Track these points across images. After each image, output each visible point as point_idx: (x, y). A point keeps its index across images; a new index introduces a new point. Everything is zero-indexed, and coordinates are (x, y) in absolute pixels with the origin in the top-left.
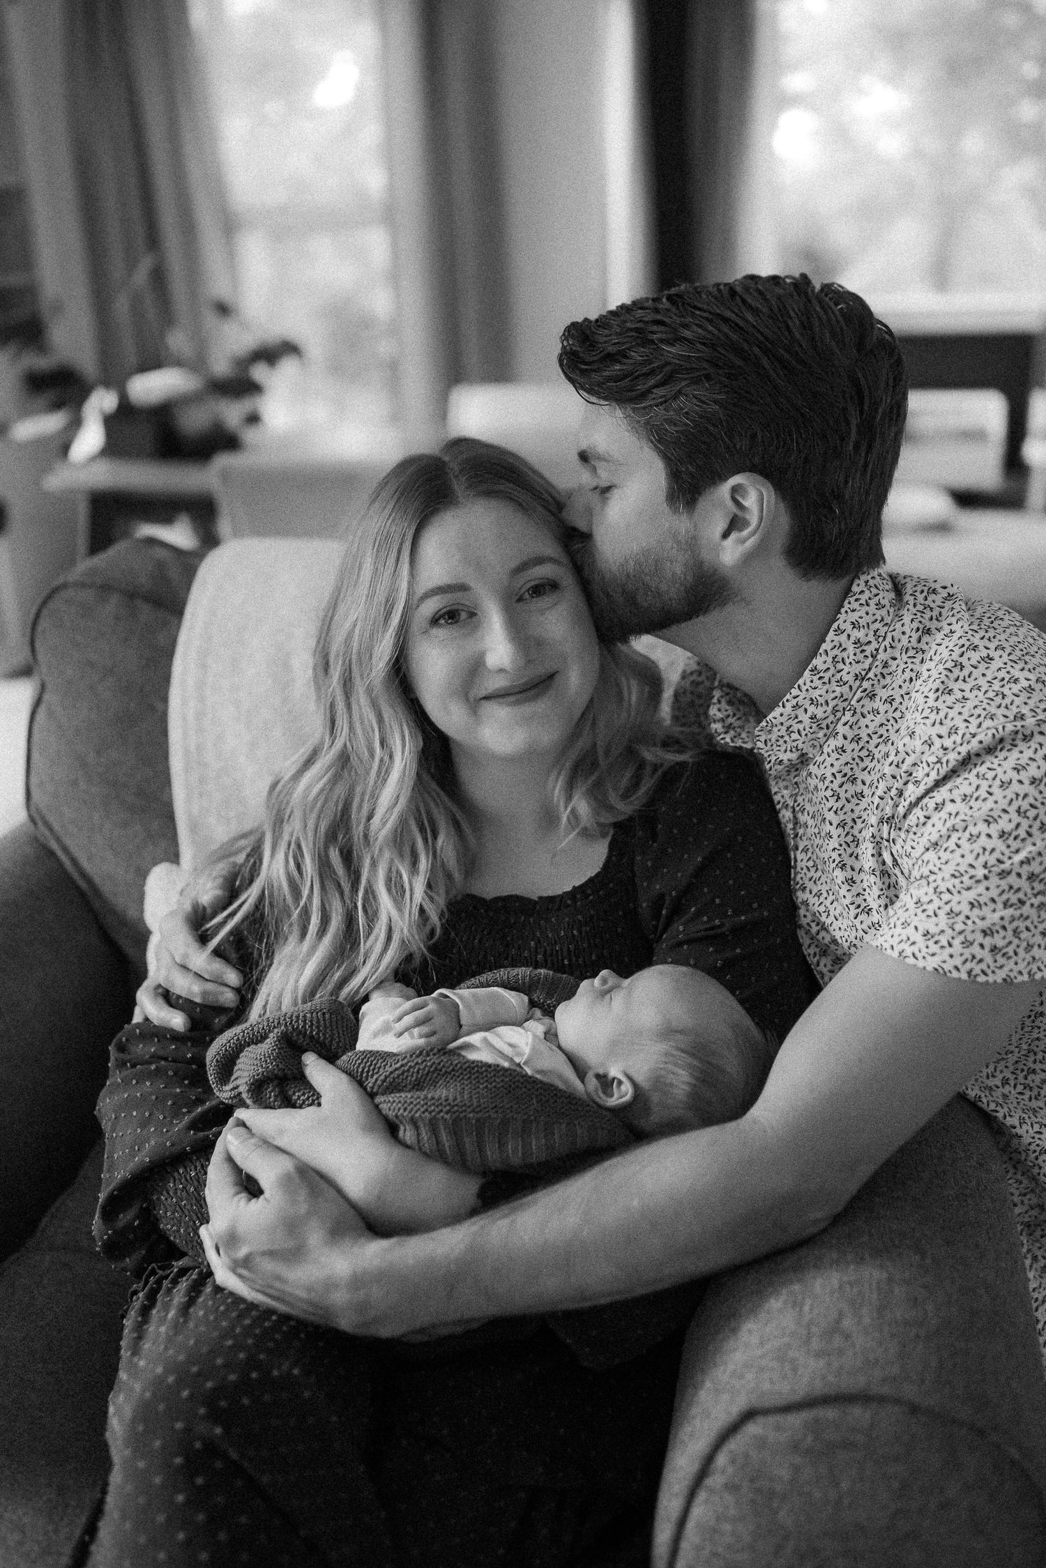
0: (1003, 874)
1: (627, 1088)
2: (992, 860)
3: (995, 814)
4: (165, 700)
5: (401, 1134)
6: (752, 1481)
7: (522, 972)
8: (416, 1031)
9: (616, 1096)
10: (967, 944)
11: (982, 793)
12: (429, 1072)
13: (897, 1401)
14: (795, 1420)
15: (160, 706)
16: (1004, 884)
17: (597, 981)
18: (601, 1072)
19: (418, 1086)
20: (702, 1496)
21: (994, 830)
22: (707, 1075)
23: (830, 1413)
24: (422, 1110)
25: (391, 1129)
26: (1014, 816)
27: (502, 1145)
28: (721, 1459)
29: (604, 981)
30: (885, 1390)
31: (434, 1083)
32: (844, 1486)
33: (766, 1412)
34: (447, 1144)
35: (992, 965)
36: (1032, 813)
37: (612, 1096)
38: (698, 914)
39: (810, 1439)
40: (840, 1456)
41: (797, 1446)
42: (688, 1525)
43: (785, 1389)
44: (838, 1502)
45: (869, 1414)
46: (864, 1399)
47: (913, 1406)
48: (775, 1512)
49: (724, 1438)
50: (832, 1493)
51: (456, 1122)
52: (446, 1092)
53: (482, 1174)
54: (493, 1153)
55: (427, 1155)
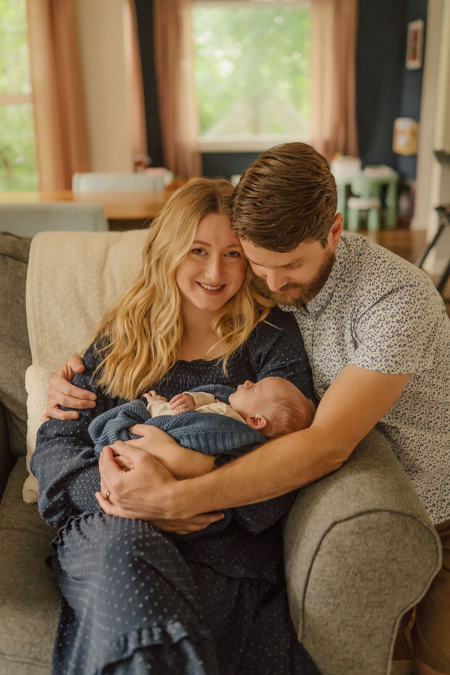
0: (399, 335)
1: (264, 421)
2: (394, 330)
3: (394, 314)
5: (182, 443)
6: (337, 548)
7: (210, 386)
8: (180, 406)
9: (259, 424)
10: (387, 360)
11: (389, 307)
12: (192, 418)
13: (386, 511)
14: (351, 522)
16: (399, 339)
17: (245, 385)
18: (252, 416)
19: (187, 424)
20: (317, 558)
21: (394, 319)
22: (294, 414)
23: (362, 518)
24: (192, 431)
25: (178, 441)
26: (401, 314)
27: (223, 442)
28: (324, 543)
29: (248, 384)
30: (381, 507)
31: (194, 422)
32: (370, 544)
33: (340, 522)
34: (202, 444)
35: (395, 368)
36: (407, 313)
37: (257, 425)
38: (275, 361)
39: (357, 528)
40: (369, 533)
41: (353, 532)
42: (312, 572)
43: (345, 514)
44: (368, 550)
45: (377, 516)
46: (375, 511)
47: (392, 512)
48: (346, 559)
49: (325, 535)
50: (366, 548)
51: (206, 435)
52: (199, 425)
53: (215, 455)
54: (220, 446)
55: (194, 450)
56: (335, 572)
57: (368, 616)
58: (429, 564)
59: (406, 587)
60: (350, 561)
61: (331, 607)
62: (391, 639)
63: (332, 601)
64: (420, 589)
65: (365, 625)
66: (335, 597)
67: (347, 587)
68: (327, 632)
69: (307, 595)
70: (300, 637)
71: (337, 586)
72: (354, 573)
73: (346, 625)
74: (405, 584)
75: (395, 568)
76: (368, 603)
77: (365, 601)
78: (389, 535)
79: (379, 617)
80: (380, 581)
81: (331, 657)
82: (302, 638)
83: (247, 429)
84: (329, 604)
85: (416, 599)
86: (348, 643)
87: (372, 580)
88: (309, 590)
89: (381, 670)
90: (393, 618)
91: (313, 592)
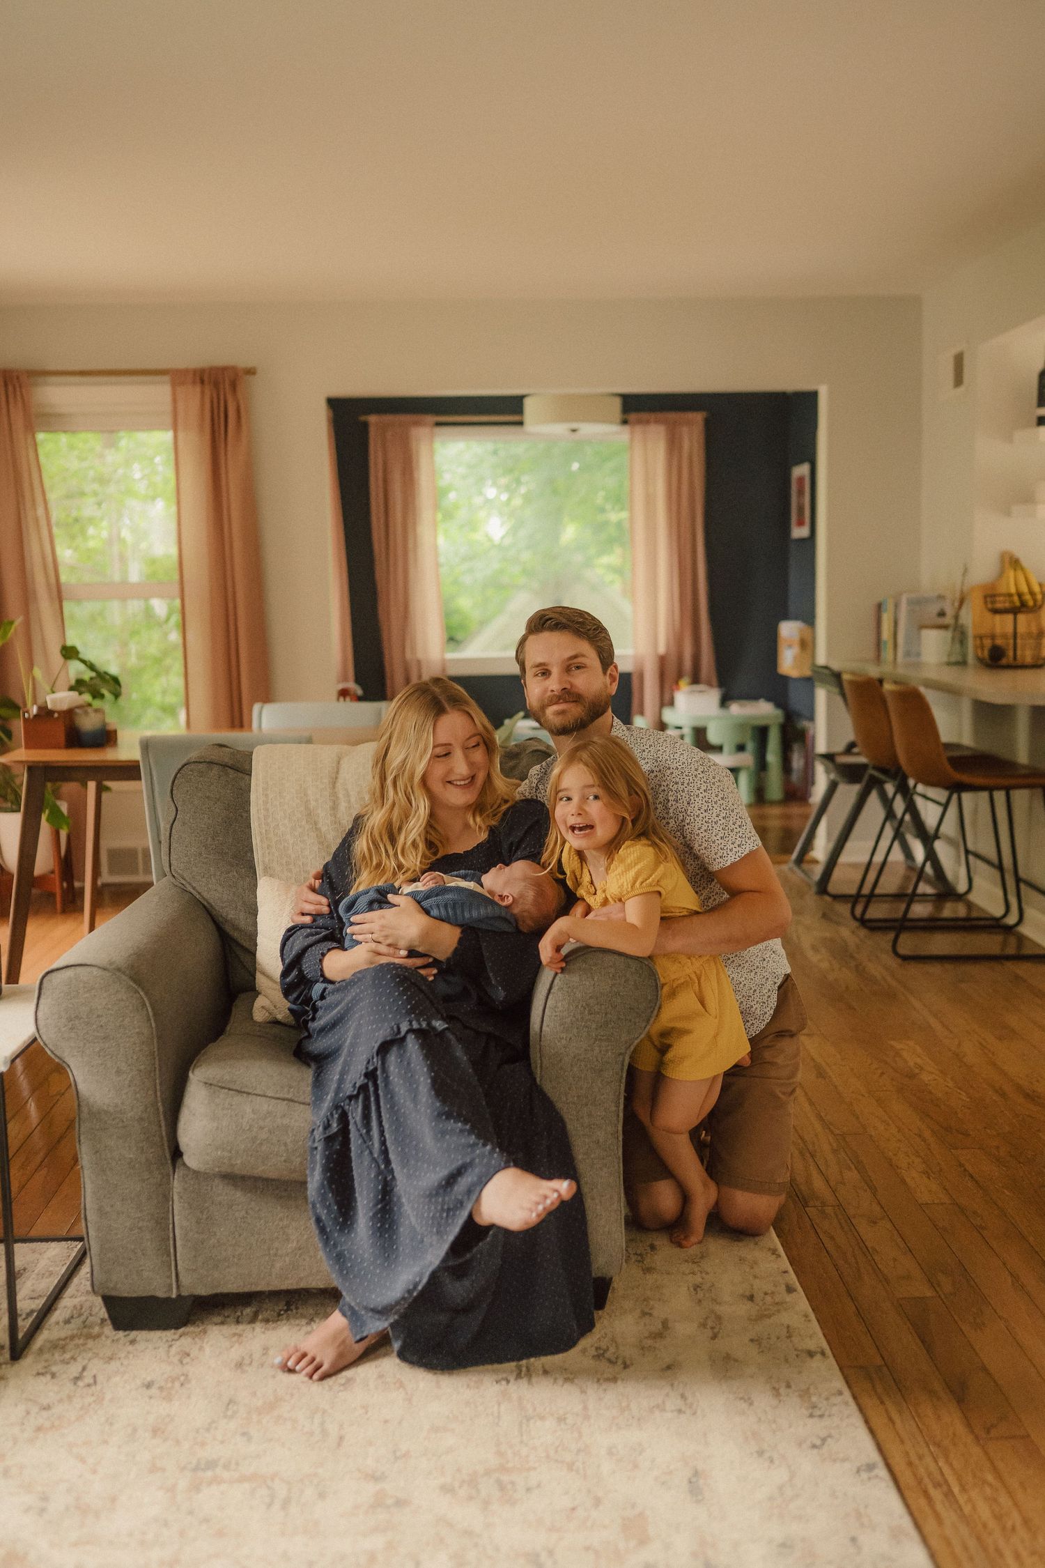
1: (510, 898)
4: (248, 812)
5: (432, 913)
7: (462, 872)
8: (431, 882)
12: (442, 890)
15: (245, 815)
17: (498, 867)
18: (500, 894)
19: (437, 897)
20: (550, 997)
24: (442, 901)
25: (427, 912)
27: (470, 911)
28: (556, 981)
29: (500, 866)
31: (443, 894)
32: (596, 979)
37: (505, 901)
39: (584, 964)
40: (594, 969)
41: (581, 968)
42: (547, 1011)
44: (594, 985)
48: (575, 994)
50: (592, 983)
51: (454, 904)
52: (449, 896)
53: (460, 926)
54: (467, 915)
55: (442, 920)
56: (567, 1006)
57: (597, 1050)
58: (649, 998)
59: (630, 1021)
60: (579, 995)
62: (622, 1077)
63: (564, 1035)
65: (595, 1059)
66: (567, 1031)
67: (577, 1020)
68: (561, 1068)
69: (543, 1033)
70: (538, 1080)
71: (568, 1020)
72: (582, 1006)
73: (579, 1060)
74: (629, 1017)
75: (619, 1001)
76: (597, 1036)
77: (594, 1035)
78: (612, 970)
79: (607, 1051)
80: (606, 1014)
81: (566, 1094)
82: (541, 1080)
83: (492, 902)
85: (641, 1034)
86: (581, 1078)
87: (598, 1013)
88: (544, 1028)
89: (614, 1109)
90: (621, 1054)
91: (548, 1029)
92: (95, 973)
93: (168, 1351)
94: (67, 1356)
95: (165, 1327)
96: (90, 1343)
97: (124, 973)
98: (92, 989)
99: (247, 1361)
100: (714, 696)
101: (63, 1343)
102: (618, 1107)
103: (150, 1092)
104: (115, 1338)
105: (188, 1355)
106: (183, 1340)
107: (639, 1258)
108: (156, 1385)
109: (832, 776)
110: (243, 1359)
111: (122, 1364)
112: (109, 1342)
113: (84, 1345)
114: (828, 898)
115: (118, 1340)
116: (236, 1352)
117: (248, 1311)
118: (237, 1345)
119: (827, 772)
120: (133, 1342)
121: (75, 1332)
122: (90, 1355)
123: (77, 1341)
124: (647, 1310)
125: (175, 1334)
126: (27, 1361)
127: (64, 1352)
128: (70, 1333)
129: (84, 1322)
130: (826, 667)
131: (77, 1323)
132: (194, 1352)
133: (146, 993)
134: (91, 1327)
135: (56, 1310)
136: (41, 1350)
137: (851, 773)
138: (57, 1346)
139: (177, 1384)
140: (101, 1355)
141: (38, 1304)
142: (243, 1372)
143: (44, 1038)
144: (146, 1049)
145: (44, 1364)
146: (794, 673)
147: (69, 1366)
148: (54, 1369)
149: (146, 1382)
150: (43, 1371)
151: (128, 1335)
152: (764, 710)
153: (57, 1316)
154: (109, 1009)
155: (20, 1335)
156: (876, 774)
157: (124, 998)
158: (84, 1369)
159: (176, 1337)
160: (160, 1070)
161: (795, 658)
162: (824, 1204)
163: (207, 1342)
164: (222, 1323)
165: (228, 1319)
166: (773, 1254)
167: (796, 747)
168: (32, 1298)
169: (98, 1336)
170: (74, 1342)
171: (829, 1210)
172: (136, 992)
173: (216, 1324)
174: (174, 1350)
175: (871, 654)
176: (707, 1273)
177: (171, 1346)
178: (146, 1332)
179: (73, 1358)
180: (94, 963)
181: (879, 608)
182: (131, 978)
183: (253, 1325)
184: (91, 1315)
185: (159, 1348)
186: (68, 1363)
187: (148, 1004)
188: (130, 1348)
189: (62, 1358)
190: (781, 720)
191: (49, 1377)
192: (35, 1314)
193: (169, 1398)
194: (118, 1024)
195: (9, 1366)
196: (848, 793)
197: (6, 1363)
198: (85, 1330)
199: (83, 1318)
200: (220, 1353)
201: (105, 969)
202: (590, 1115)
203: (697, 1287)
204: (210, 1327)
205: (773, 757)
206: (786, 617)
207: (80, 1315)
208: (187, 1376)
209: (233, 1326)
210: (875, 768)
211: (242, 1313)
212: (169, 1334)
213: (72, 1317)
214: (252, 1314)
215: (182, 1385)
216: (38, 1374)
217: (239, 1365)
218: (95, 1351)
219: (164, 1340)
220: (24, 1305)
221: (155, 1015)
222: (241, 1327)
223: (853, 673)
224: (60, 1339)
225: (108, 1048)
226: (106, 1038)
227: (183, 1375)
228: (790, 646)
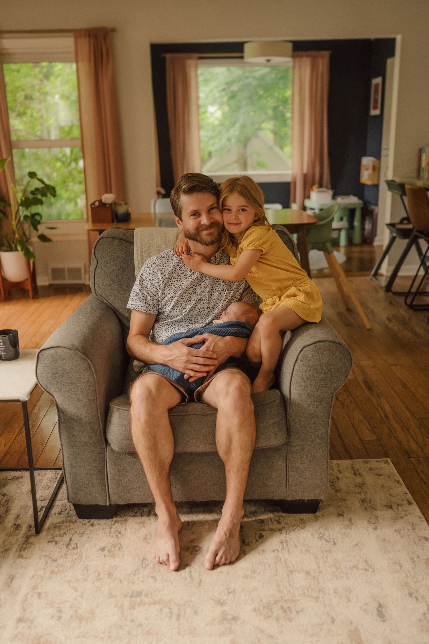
6: (305, 358)
13: (328, 341)
14: (311, 346)
20: (296, 364)
23: (317, 344)
28: (300, 357)
30: (326, 340)
32: (320, 356)
33: (307, 346)
40: (319, 351)
41: (313, 350)
42: (294, 371)
43: (309, 343)
44: (320, 359)
45: (323, 343)
46: (323, 341)
47: (330, 342)
48: (309, 363)
49: (300, 353)
50: (319, 358)
56: (305, 369)
57: (320, 391)
58: (347, 366)
59: (337, 377)
60: (311, 364)
61: (303, 387)
62: (331, 404)
63: (303, 384)
64: (344, 379)
65: (319, 396)
66: (305, 382)
67: (310, 376)
69: (292, 383)
71: (305, 377)
72: (313, 370)
73: (310, 396)
74: (337, 375)
75: (332, 367)
76: (320, 385)
77: (318, 384)
78: (329, 352)
79: (324, 392)
80: (325, 374)
81: (303, 413)
84: (302, 386)
85: (342, 383)
86: (311, 405)
87: (321, 373)
88: (293, 380)
90: (332, 393)
91: (295, 381)
92: (65, 351)
93: (110, 531)
94: (62, 532)
95: (107, 518)
96: (72, 526)
97: (79, 351)
98: (64, 359)
99: (148, 537)
100: (329, 193)
101: (58, 525)
102: (328, 419)
103: (94, 410)
104: (84, 523)
105: (120, 533)
106: (116, 524)
107: (332, 484)
108: (106, 549)
109: (394, 235)
110: (147, 535)
111: (88, 537)
112: (81, 525)
113: (69, 526)
114: (390, 294)
115: (85, 524)
116: (143, 532)
117: (146, 509)
118: (143, 528)
119: (391, 232)
120: (92, 525)
121: (64, 519)
122: (73, 532)
123: (65, 524)
124: (340, 513)
125: (112, 521)
126: (43, 534)
127: (60, 530)
128: (62, 520)
129: (68, 514)
130: (393, 181)
131: (64, 514)
132: (123, 532)
133: (91, 361)
134: (71, 516)
135: (53, 507)
136: (49, 528)
137: (405, 234)
138: (56, 526)
139: (117, 549)
140: (78, 532)
141: (46, 503)
142: (148, 543)
143: (41, 383)
144: (92, 388)
145: (50, 537)
146: (369, 183)
147: (63, 537)
148: (56, 539)
149: (102, 548)
150: (51, 540)
151: (90, 521)
152: (353, 200)
153: (55, 510)
154: (73, 369)
155: (39, 520)
156: (418, 234)
157: (80, 364)
158: (71, 540)
159: (113, 523)
160: (99, 399)
161: (369, 175)
162: (418, 456)
163: (128, 527)
164: (134, 516)
165: (137, 514)
166: (398, 483)
167: (367, 218)
168: (41, 500)
169: (76, 522)
170: (65, 525)
171: (421, 459)
172: (86, 361)
173: (131, 516)
174: (113, 530)
175: (415, 174)
176: (367, 493)
177: (111, 528)
178: (98, 520)
179: (65, 533)
180: (64, 346)
181: (420, 151)
182: (83, 354)
183: (149, 517)
184: (71, 510)
185: (105, 529)
186: (63, 536)
187: (92, 367)
188: (91, 528)
189: (59, 533)
190: (362, 205)
191: (54, 543)
192: (44, 509)
193: (113, 557)
194: (77, 377)
195: (34, 537)
196: (402, 243)
197: (33, 536)
198: (69, 518)
199: (67, 512)
200: (135, 532)
201: (70, 349)
202: (314, 423)
203: (363, 501)
204: (128, 518)
205: (356, 223)
206: (365, 155)
207: (65, 510)
208: (121, 544)
209: (140, 517)
210: (418, 231)
211: (143, 510)
212: (109, 521)
213: (62, 511)
214: (148, 511)
215: (119, 549)
216: (49, 542)
217: (145, 539)
218: (75, 530)
219: (107, 525)
220: (39, 504)
221: (95, 371)
222: (144, 518)
223: (410, 184)
224: (58, 523)
225: (74, 388)
226: (72, 383)
227: (119, 544)
228: (367, 169)
